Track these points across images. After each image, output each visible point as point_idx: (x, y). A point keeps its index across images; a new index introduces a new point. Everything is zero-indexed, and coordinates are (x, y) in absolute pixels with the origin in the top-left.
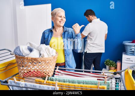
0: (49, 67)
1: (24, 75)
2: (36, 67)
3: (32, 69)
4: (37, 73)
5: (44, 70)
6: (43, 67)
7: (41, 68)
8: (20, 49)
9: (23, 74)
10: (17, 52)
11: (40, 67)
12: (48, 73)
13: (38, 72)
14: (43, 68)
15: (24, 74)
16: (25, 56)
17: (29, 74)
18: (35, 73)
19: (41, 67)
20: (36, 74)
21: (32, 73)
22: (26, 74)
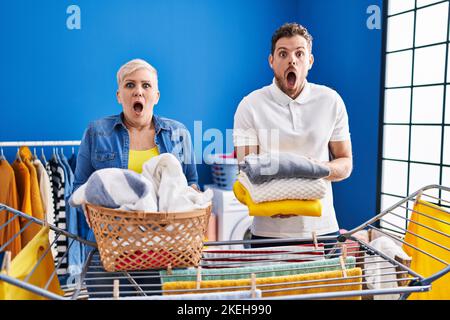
0: (194, 239)
1: (122, 264)
2: (157, 239)
3: (147, 246)
4: (161, 257)
5: (180, 249)
6: (178, 238)
7: (173, 242)
8: (103, 187)
9: (117, 260)
10: (98, 196)
11: (169, 238)
12: (190, 257)
13: (161, 254)
14: (177, 241)
15: (122, 260)
16: (119, 207)
17: (134, 261)
18: (151, 256)
19: (173, 238)
20: (155, 259)
21: (145, 257)
22: (127, 260)
